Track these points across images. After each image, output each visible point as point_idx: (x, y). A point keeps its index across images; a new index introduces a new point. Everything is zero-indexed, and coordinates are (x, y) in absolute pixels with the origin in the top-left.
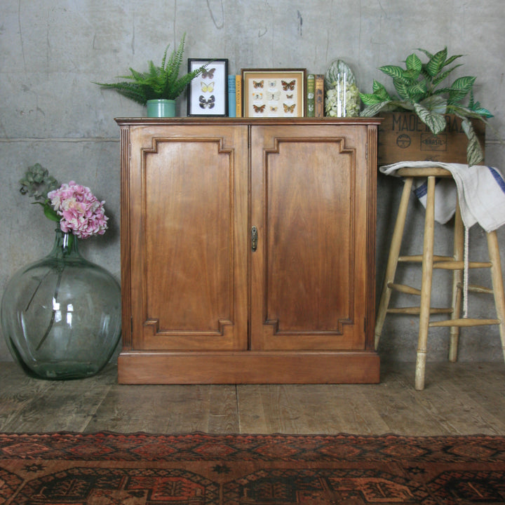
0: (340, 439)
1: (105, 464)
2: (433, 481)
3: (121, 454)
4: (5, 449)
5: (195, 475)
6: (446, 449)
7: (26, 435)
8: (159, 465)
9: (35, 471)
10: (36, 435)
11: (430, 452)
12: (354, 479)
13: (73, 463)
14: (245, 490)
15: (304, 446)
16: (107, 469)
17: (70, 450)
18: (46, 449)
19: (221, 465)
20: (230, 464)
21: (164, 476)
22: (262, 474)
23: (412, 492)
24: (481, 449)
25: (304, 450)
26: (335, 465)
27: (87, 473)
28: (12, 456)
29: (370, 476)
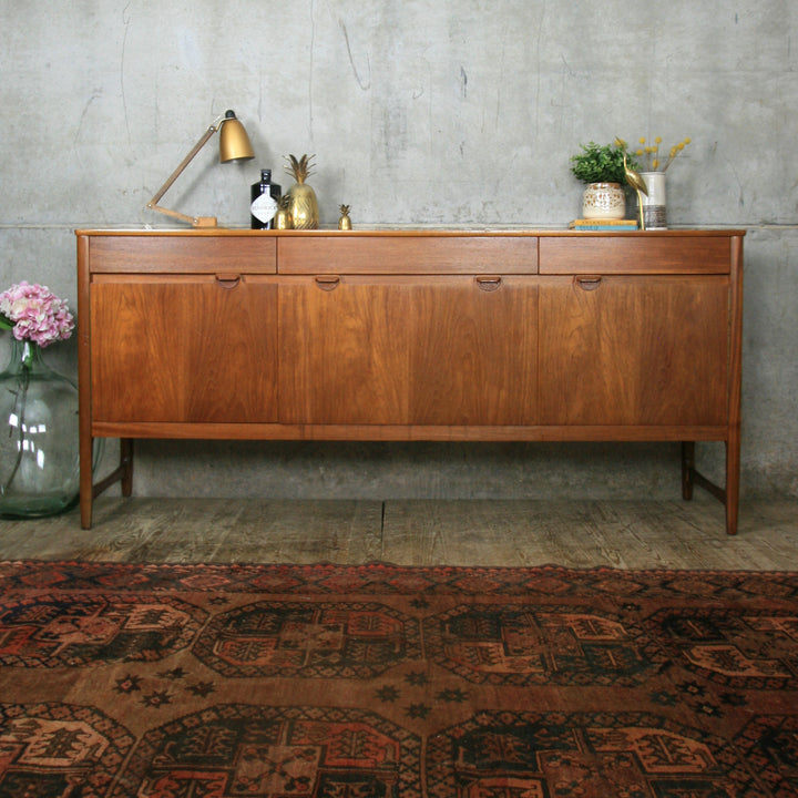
0: (548, 571)
1: (293, 598)
2: (649, 618)
3: (310, 587)
4: (183, 581)
5: (392, 610)
6: (664, 584)
7: (201, 565)
8: (352, 598)
9: (220, 604)
10: (213, 566)
11: (646, 587)
12: (563, 615)
13: (258, 597)
14: (447, 626)
15: (508, 580)
16: (297, 603)
17: (254, 582)
18: (227, 581)
19: (419, 600)
20: (428, 598)
21: (359, 610)
22: (464, 609)
23: (626, 629)
24: (704, 584)
25: (508, 584)
26: (543, 600)
27: (276, 607)
28: (193, 589)
29: (579, 613)
